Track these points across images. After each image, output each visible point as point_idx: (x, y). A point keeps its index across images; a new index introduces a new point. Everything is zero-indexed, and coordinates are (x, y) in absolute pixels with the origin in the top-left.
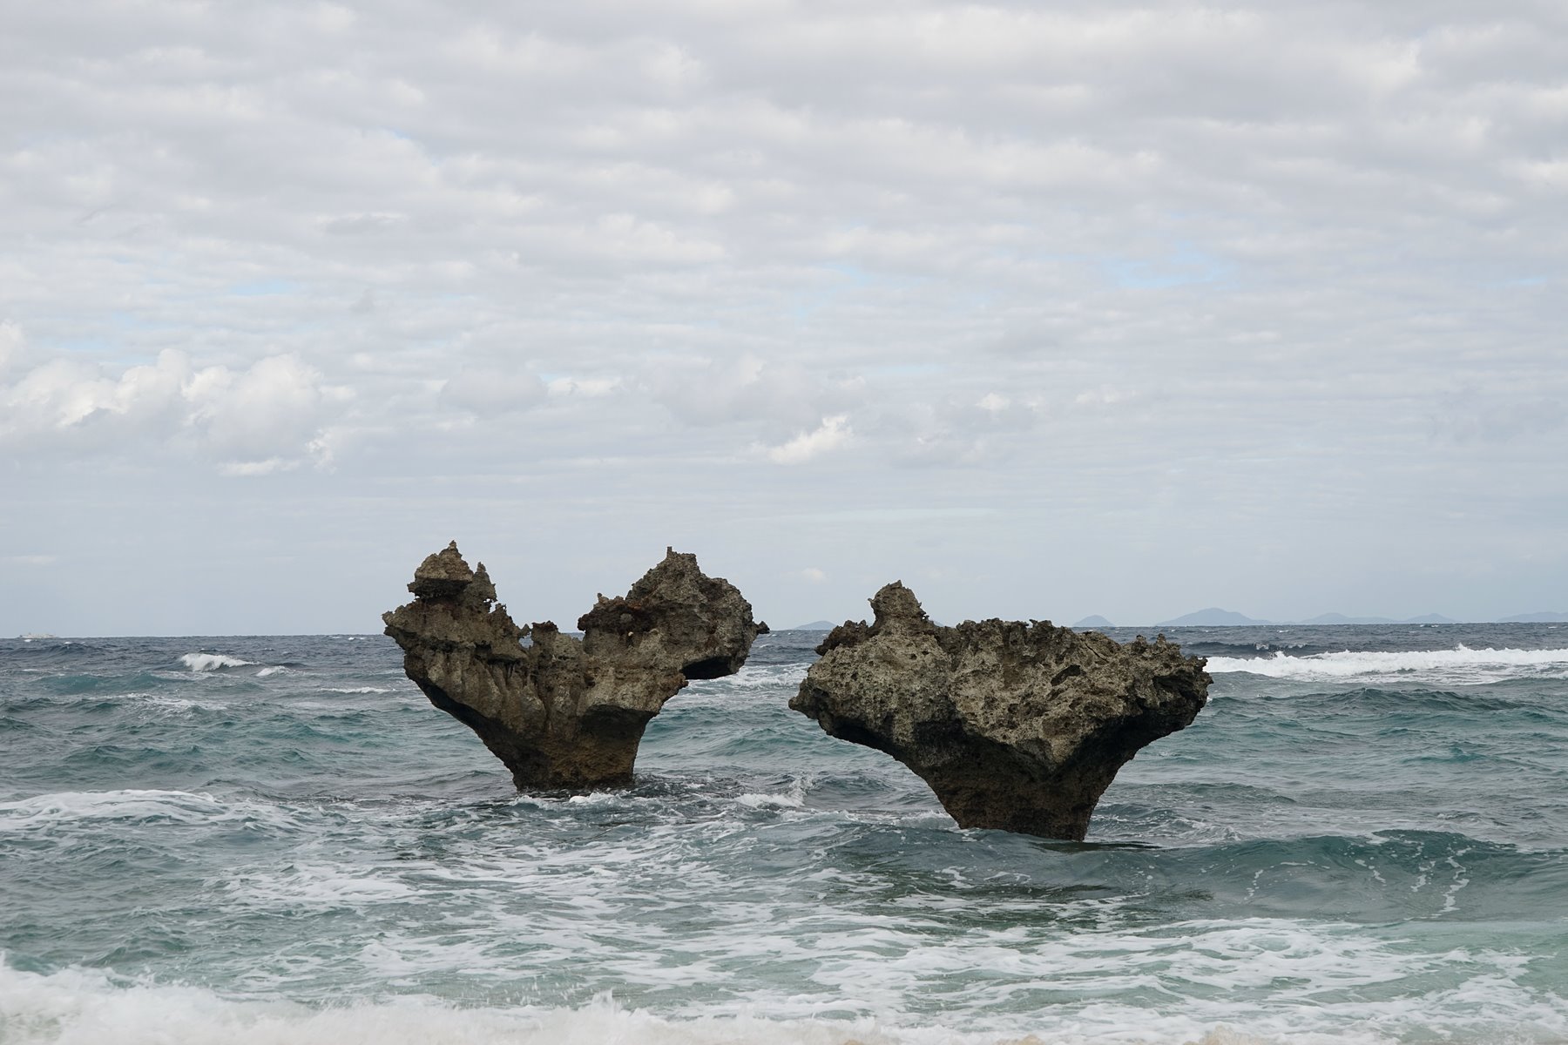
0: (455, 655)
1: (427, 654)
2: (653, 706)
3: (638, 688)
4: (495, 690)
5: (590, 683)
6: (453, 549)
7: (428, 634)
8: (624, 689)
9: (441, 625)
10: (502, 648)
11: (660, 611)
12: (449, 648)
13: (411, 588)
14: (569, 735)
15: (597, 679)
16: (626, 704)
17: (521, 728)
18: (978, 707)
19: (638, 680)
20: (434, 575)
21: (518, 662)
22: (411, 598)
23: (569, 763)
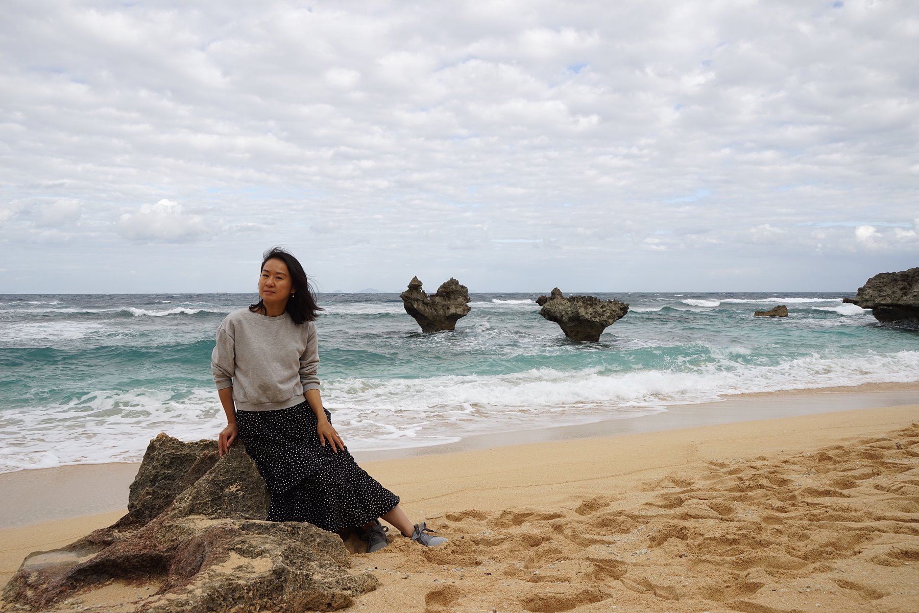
0: (419, 302)
1: (413, 302)
2: (465, 314)
3: (461, 309)
4: (427, 310)
5: (448, 308)
6: (416, 277)
7: (413, 297)
8: (458, 310)
9: (415, 295)
10: (425, 301)
11: (452, 292)
12: (417, 300)
13: (408, 286)
14: (443, 320)
15: (450, 307)
16: (459, 313)
17: (431, 319)
18: (584, 314)
19: (460, 308)
20: (414, 284)
21: (429, 303)
22: (408, 289)
23: (441, 326)
